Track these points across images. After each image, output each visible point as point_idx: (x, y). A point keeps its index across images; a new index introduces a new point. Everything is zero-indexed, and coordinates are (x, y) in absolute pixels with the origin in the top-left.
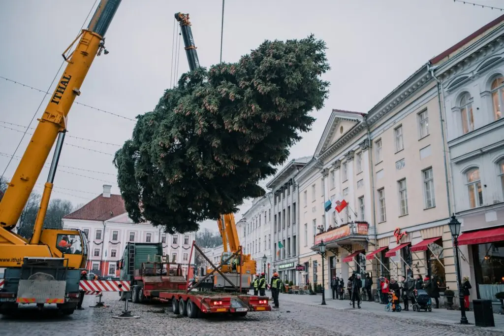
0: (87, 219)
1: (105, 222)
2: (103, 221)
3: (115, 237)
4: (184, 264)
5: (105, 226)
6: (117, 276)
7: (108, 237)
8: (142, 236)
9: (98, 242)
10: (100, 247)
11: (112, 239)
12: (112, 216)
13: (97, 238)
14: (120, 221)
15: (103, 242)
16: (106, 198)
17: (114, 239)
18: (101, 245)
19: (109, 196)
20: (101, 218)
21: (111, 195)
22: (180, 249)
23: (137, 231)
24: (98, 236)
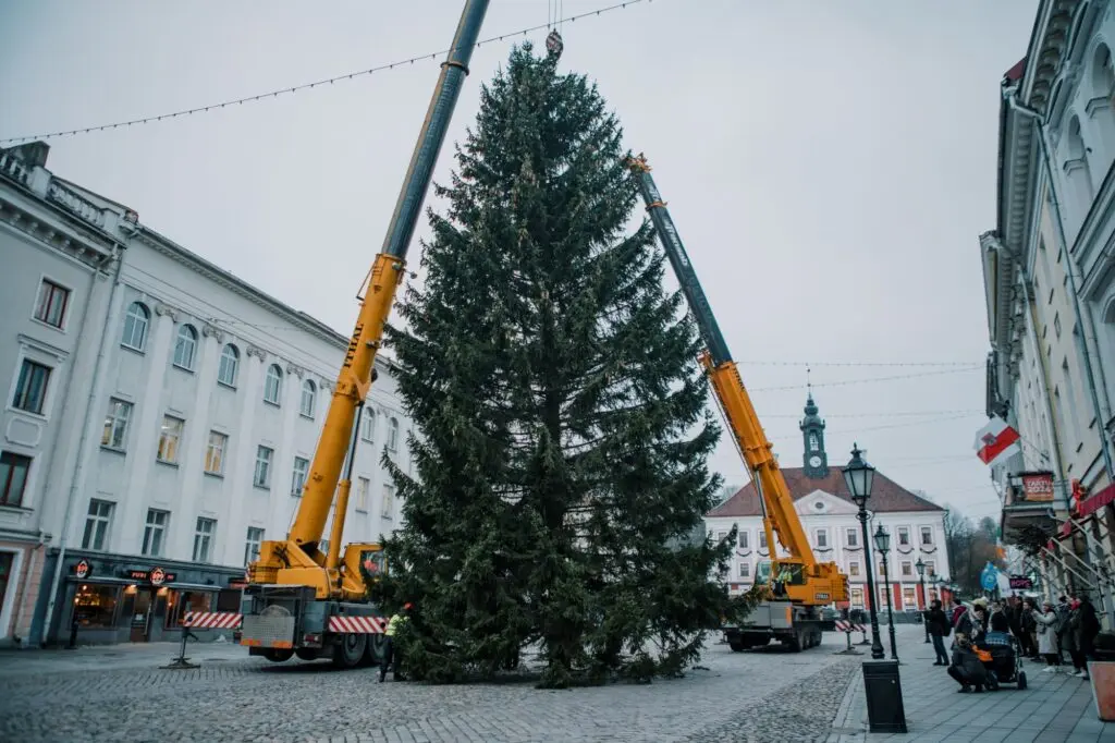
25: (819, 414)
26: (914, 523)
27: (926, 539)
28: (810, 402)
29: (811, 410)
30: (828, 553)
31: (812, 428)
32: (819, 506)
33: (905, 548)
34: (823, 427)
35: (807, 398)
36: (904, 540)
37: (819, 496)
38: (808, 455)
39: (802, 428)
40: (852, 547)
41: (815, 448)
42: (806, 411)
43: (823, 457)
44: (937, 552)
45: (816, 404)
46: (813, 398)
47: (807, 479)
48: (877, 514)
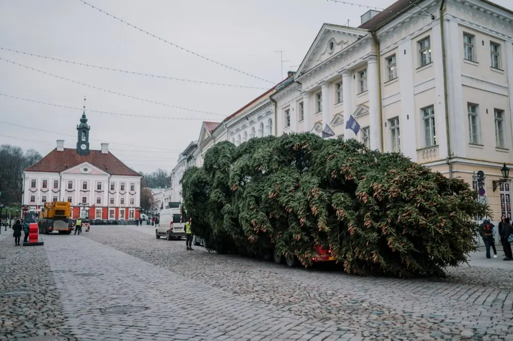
0: (45, 171)
1: (61, 173)
2: (59, 173)
3: (70, 186)
4: (130, 208)
5: (61, 177)
6: (73, 218)
7: (64, 186)
8: (94, 184)
9: (56, 190)
10: (57, 195)
11: (68, 187)
12: (67, 168)
13: (55, 188)
14: (73, 172)
15: (60, 191)
16: (59, 152)
17: (69, 188)
18: (59, 193)
19: (62, 150)
20: (57, 170)
21: (64, 149)
22: (127, 194)
23: (89, 180)
24: (56, 185)
25: (87, 123)
26: (128, 180)
27: (132, 188)
28: (84, 116)
29: (84, 120)
30: (87, 193)
31: (84, 130)
32: (86, 170)
33: (122, 192)
34: (89, 129)
35: (82, 114)
36: (122, 188)
37: (86, 165)
38: (80, 143)
39: (78, 129)
40: (99, 190)
41: (84, 140)
42: (81, 120)
43: (88, 145)
44: (136, 195)
45: (87, 117)
46: (86, 114)
47: (78, 156)
48: (112, 176)
